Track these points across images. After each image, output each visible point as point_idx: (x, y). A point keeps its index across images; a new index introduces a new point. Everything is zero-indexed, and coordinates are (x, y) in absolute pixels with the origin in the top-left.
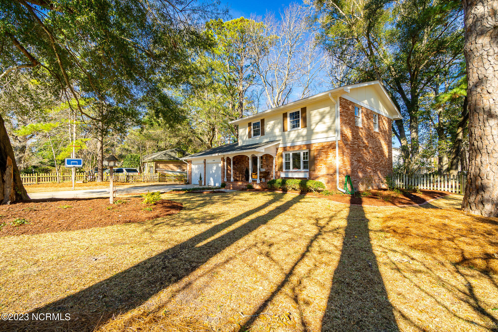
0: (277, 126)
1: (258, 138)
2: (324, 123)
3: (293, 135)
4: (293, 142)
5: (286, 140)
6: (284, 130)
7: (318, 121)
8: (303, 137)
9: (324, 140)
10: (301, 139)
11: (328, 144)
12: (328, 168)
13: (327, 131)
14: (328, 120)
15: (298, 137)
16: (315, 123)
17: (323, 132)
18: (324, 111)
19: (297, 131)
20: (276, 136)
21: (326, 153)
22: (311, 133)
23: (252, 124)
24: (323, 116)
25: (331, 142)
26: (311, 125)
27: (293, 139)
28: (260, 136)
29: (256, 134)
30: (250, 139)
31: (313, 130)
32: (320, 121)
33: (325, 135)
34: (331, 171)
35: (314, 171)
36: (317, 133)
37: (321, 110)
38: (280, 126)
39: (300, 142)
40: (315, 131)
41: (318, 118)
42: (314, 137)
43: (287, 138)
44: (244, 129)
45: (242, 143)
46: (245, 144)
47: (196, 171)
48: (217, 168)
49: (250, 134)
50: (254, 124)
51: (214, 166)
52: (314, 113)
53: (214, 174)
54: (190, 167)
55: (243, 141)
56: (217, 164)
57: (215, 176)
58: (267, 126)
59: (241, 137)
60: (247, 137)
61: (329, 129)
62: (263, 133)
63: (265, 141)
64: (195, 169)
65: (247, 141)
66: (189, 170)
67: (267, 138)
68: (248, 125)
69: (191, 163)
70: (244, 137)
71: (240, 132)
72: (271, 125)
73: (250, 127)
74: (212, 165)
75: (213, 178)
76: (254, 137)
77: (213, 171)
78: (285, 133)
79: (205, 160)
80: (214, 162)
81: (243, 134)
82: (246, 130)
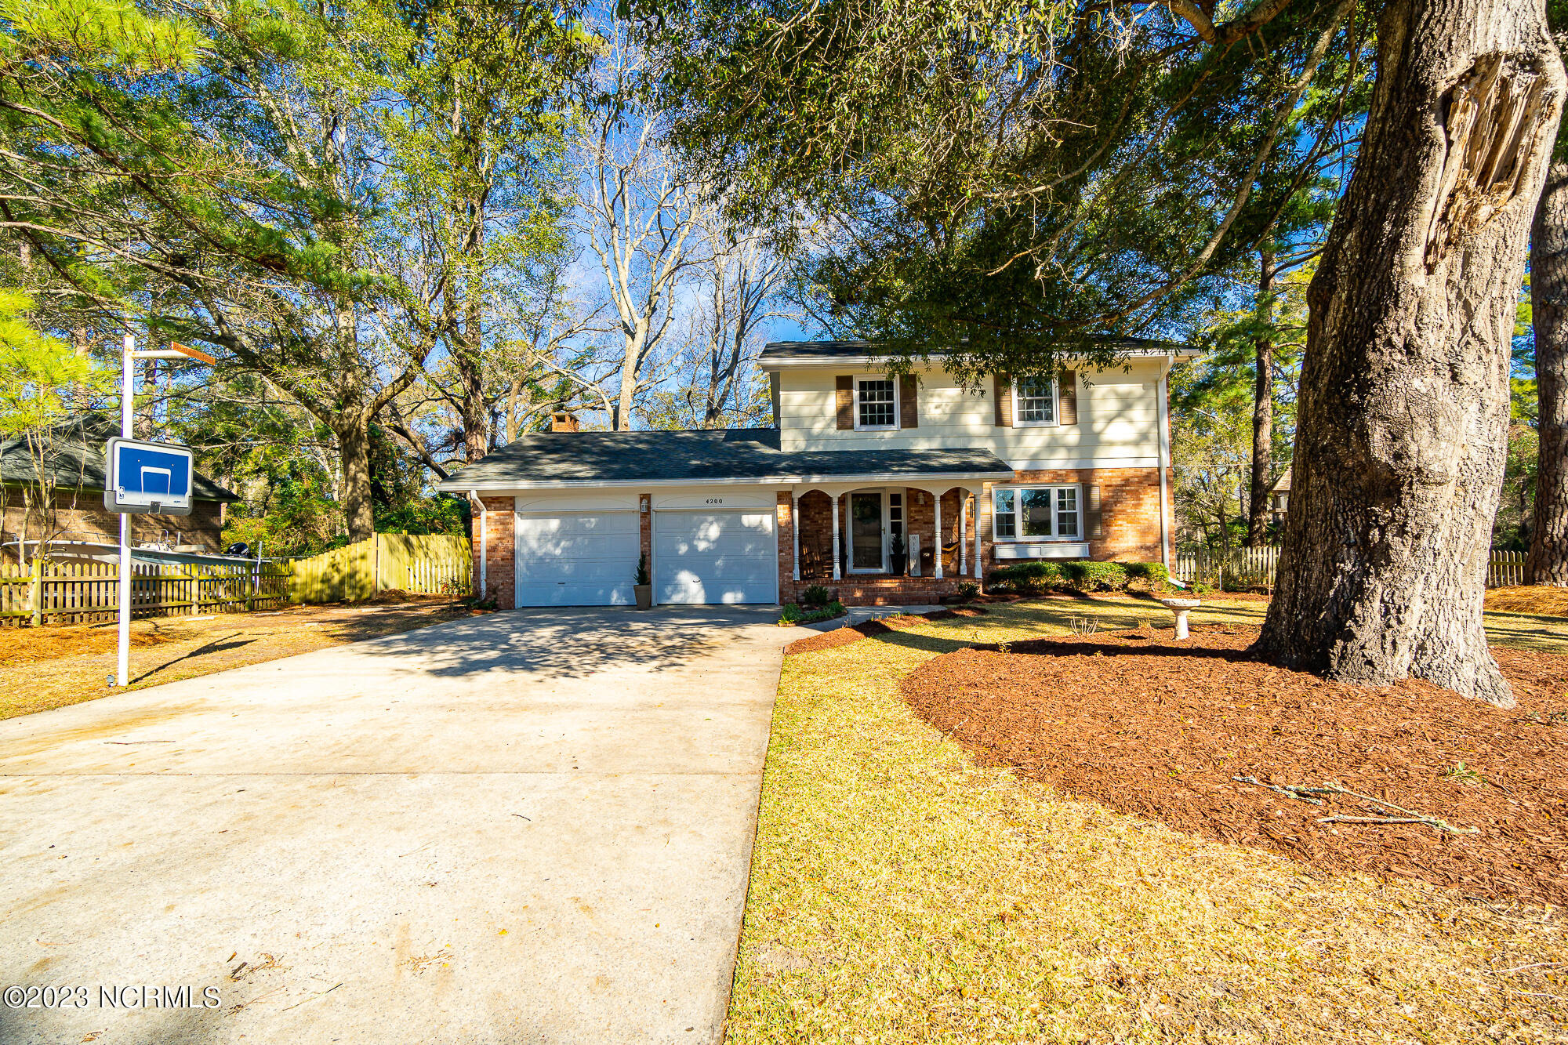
0: (973, 408)
1: (887, 435)
2: (1131, 421)
3: (1035, 439)
4: (1034, 458)
5: (1010, 450)
6: (999, 420)
7: (1114, 413)
8: (1069, 448)
9: (1131, 463)
10: (1062, 454)
11: (1139, 473)
12: (1144, 533)
13: (1136, 443)
14: (1140, 416)
15: (1052, 446)
16: (1105, 417)
17: (1125, 443)
18: (1129, 393)
19: (1047, 432)
20: (969, 437)
21: (1136, 495)
22: (1091, 441)
23: (856, 384)
24: (1127, 404)
25: (1145, 470)
26: (1092, 422)
27: (1033, 450)
28: (894, 427)
29: (877, 416)
30: (847, 433)
31: (1099, 433)
32: (1119, 415)
33: (1132, 451)
34: (1150, 540)
35: (1103, 539)
36: (1111, 444)
37: (1123, 388)
38: (985, 408)
39: (1058, 462)
40: (1105, 437)
41: (1113, 406)
42: (1102, 452)
43: (1012, 445)
44: (814, 393)
45: (801, 445)
46: (820, 449)
47: (550, 547)
48: (734, 533)
49: (843, 415)
50: (863, 385)
51: (702, 523)
52: (1100, 390)
53: (711, 555)
54: (500, 527)
55: (810, 438)
56: (728, 517)
57: (719, 563)
58: (929, 399)
59: (797, 422)
60: (828, 426)
61: (1144, 437)
62: (911, 420)
63: (921, 446)
64: (543, 537)
65: (829, 438)
66: (497, 542)
67: (930, 438)
68: (834, 383)
69: (514, 509)
70: (813, 424)
71: (787, 400)
72: (946, 400)
73: (844, 392)
74: (695, 518)
75: (697, 574)
76: (864, 428)
77: (702, 546)
78: (1003, 432)
79: (646, 497)
80: (718, 506)
81: (806, 411)
82: (826, 398)
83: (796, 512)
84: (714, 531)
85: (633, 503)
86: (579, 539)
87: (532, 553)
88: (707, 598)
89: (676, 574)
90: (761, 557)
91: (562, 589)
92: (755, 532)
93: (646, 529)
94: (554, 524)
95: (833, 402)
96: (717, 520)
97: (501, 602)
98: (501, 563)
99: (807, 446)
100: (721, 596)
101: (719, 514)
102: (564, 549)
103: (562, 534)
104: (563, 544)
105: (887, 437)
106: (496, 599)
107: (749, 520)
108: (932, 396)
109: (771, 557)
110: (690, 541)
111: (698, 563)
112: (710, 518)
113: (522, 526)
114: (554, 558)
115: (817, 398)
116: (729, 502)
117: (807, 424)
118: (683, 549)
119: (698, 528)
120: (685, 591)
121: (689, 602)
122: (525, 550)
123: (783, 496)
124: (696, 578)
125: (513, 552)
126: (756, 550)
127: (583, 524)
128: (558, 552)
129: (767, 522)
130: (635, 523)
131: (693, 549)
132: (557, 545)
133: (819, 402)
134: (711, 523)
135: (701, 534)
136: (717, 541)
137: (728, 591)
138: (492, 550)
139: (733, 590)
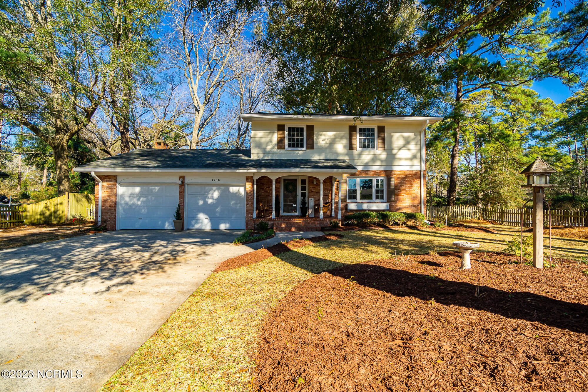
0: (339, 141)
1: (301, 152)
2: (409, 150)
3: (367, 156)
4: (366, 165)
5: (356, 161)
6: (351, 147)
7: (402, 145)
8: (382, 161)
9: (408, 168)
10: (378, 163)
11: (412, 173)
12: (414, 199)
13: (411, 159)
14: (413, 147)
15: (374, 159)
16: (398, 147)
17: (406, 159)
18: (409, 137)
19: (372, 153)
20: (338, 154)
21: (410, 182)
22: (391, 158)
23: (286, 129)
24: (407, 142)
25: (414, 172)
26: (392, 149)
27: (366, 161)
28: (304, 149)
29: (295, 144)
30: (282, 151)
31: (395, 154)
32: (404, 146)
33: (409, 163)
34: (416, 202)
35: (395, 202)
36: (400, 159)
37: (406, 134)
38: (345, 142)
39: (376, 167)
40: (398, 156)
41: (401, 142)
42: (396, 163)
43: (356, 158)
44: (267, 132)
45: (261, 156)
46: (270, 158)
47: (135, 200)
48: (225, 195)
49: (280, 142)
50: (290, 129)
51: (210, 190)
52: (396, 135)
53: (213, 206)
54: (109, 190)
55: (265, 152)
56: (223, 188)
57: (218, 209)
58: (320, 137)
59: (259, 145)
60: (273, 147)
61: (414, 157)
62: (311, 146)
63: (316, 158)
64: (132, 196)
65: (274, 153)
66: (107, 197)
67: (320, 154)
68: (276, 128)
69: (116, 181)
70: (267, 146)
71: (255, 135)
72: (327, 137)
73: (281, 132)
74: (207, 188)
75: (207, 214)
76: (290, 149)
77: (210, 201)
78: (353, 152)
79: (182, 178)
80: (218, 182)
81: (263, 140)
82: (273, 134)
83: (255, 186)
84: (216, 194)
85: (176, 181)
86: (150, 197)
87: (127, 204)
88: (212, 226)
89: (197, 214)
90: (238, 207)
91: (141, 221)
92: (236, 195)
93: (182, 193)
94: (137, 189)
95: (276, 137)
96: (218, 189)
97: (109, 227)
98: (109, 208)
99: (264, 156)
100: (218, 225)
101: (218, 186)
102: (142, 202)
103: (141, 194)
104: (141, 199)
105: (300, 153)
106: (106, 226)
107: (233, 189)
108: (321, 135)
109: (242, 207)
110: (204, 199)
111: (208, 210)
112: (214, 188)
113: (120, 190)
114: (137, 205)
115: (268, 135)
116: (223, 181)
117: (264, 146)
118: (201, 203)
119: (208, 193)
120: (202, 223)
121: (203, 228)
122: (123, 202)
123: (249, 179)
124: (207, 217)
125: (115, 203)
126: (236, 204)
127: (152, 190)
128: (139, 203)
129: (242, 190)
130: (177, 190)
131: (205, 202)
132: (139, 200)
133: (270, 136)
134: (215, 191)
135: (210, 196)
136: (218, 199)
137: (223, 223)
138: (105, 201)
139: (224, 222)
